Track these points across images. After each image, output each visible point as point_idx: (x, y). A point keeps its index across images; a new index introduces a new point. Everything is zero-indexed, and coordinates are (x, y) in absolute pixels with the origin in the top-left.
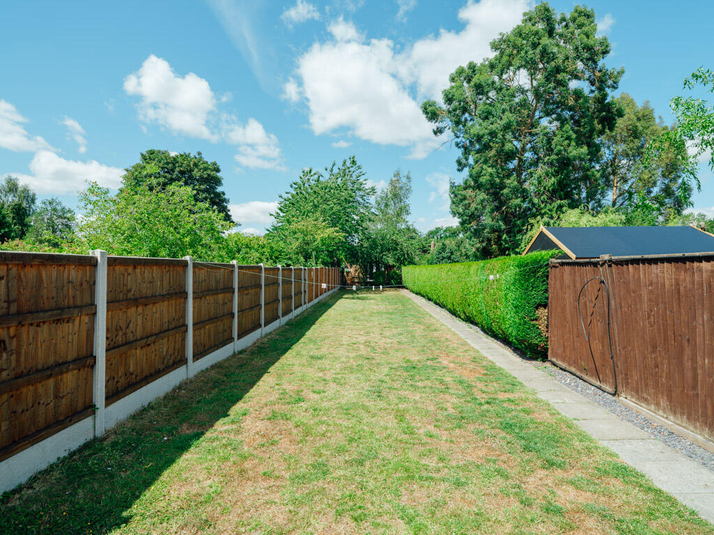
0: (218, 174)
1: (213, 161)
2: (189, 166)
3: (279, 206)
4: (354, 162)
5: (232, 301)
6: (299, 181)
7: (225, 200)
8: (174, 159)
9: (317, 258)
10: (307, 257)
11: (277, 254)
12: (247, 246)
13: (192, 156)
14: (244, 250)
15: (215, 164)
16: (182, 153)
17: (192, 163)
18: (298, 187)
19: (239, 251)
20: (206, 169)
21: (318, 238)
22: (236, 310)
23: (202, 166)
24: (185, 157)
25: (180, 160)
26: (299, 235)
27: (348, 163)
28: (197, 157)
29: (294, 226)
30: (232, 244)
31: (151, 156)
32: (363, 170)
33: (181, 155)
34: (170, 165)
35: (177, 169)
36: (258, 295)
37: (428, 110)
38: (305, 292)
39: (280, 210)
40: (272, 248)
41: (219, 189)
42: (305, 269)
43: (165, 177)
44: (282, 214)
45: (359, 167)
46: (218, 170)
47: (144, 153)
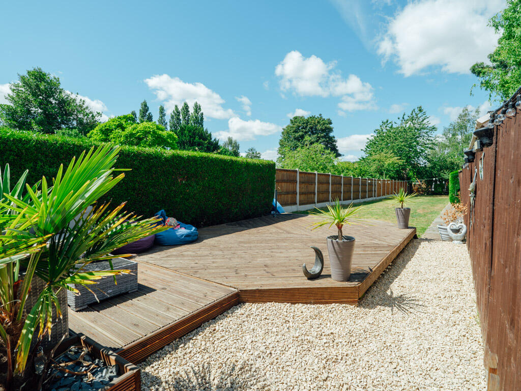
0: (331, 125)
1: (328, 118)
2: (315, 123)
3: (367, 145)
4: (420, 111)
5: (341, 188)
6: (379, 128)
7: (335, 141)
8: (307, 121)
9: (386, 175)
10: (381, 174)
11: (363, 173)
12: (347, 169)
13: (316, 117)
14: (345, 171)
15: (329, 120)
16: (311, 116)
17: (316, 122)
18: (379, 132)
19: (343, 172)
20: (324, 124)
21: (387, 163)
22: (342, 191)
23: (322, 123)
24: (312, 118)
25: (310, 120)
26: (377, 162)
27: (417, 110)
28: (319, 117)
29: (374, 157)
30: (340, 168)
31: (296, 120)
32: (428, 115)
33: (311, 118)
34: (305, 124)
35: (309, 126)
36: (350, 188)
37: (476, 71)
38: (375, 191)
39: (367, 147)
40: (361, 169)
41: (331, 134)
42: (375, 180)
43: (302, 132)
44: (368, 149)
45: (424, 114)
46: (331, 123)
47: (292, 119)
